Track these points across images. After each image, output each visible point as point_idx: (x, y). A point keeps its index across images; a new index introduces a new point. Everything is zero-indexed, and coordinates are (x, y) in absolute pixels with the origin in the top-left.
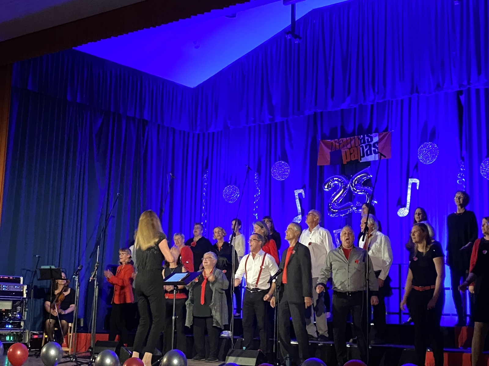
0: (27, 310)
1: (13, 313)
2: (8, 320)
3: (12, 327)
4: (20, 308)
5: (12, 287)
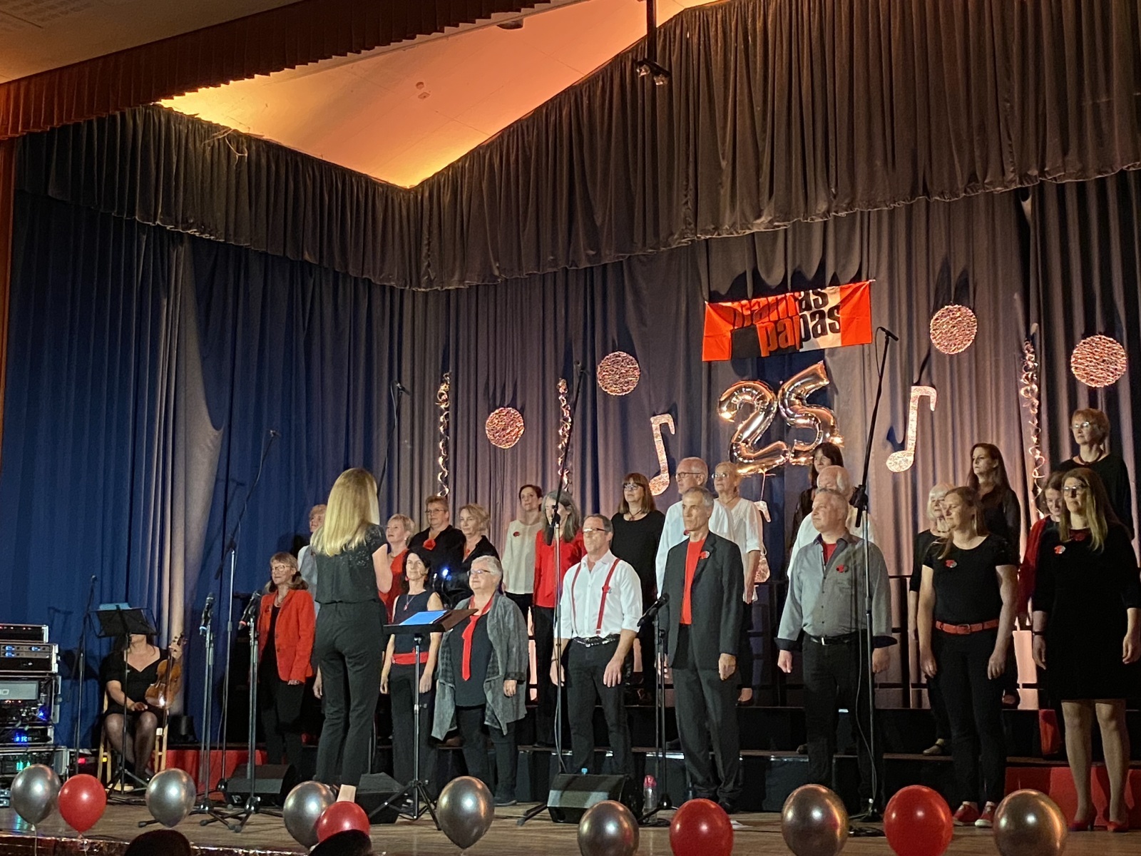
0: (60, 700)
1: (31, 709)
2: (21, 725)
4: (46, 698)
5: (26, 649)
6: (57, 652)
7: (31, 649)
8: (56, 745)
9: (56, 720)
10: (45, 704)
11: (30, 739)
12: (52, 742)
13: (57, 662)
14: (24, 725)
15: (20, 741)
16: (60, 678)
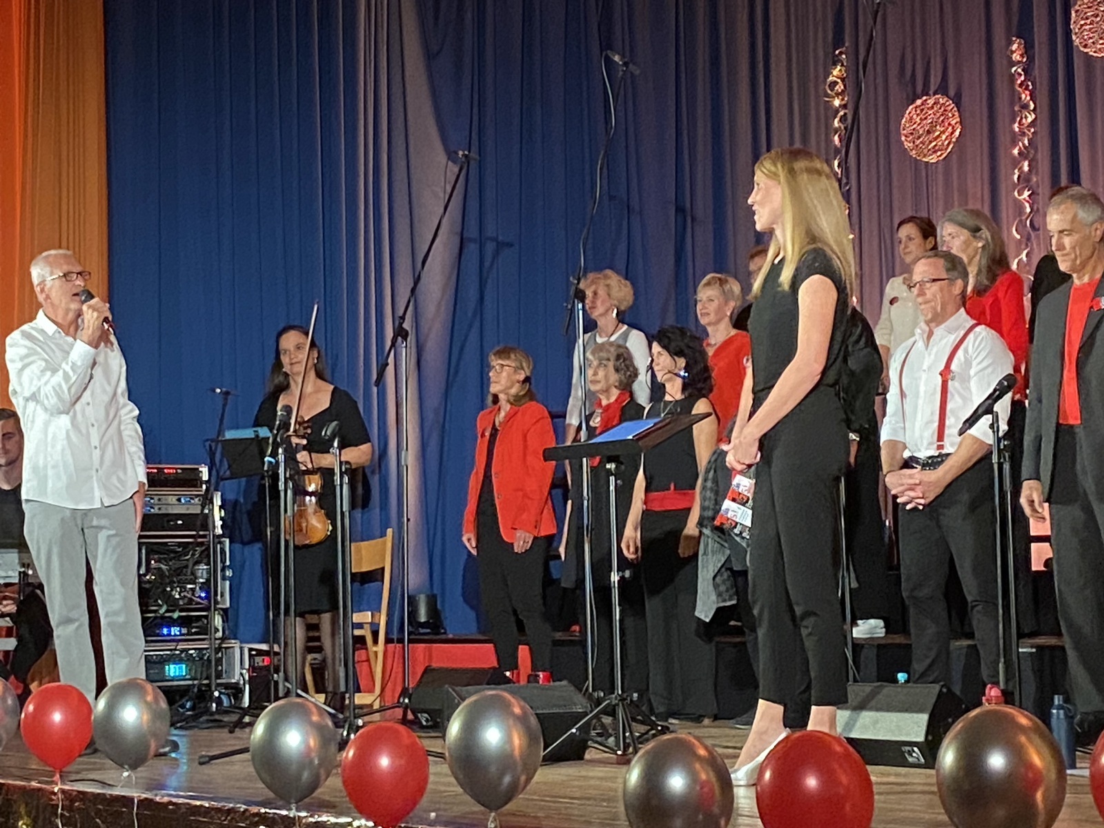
0: (229, 573)
1: (185, 588)
2: (167, 611)
3: (181, 635)
4: (209, 572)
5: (173, 500)
6: (220, 503)
7: (179, 500)
8: (223, 639)
9: (224, 602)
10: (208, 580)
11: (184, 631)
12: (220, 634)
13: (221, 519)
14: (173, 611)
15: (169, 635)
16: (227, 541)
